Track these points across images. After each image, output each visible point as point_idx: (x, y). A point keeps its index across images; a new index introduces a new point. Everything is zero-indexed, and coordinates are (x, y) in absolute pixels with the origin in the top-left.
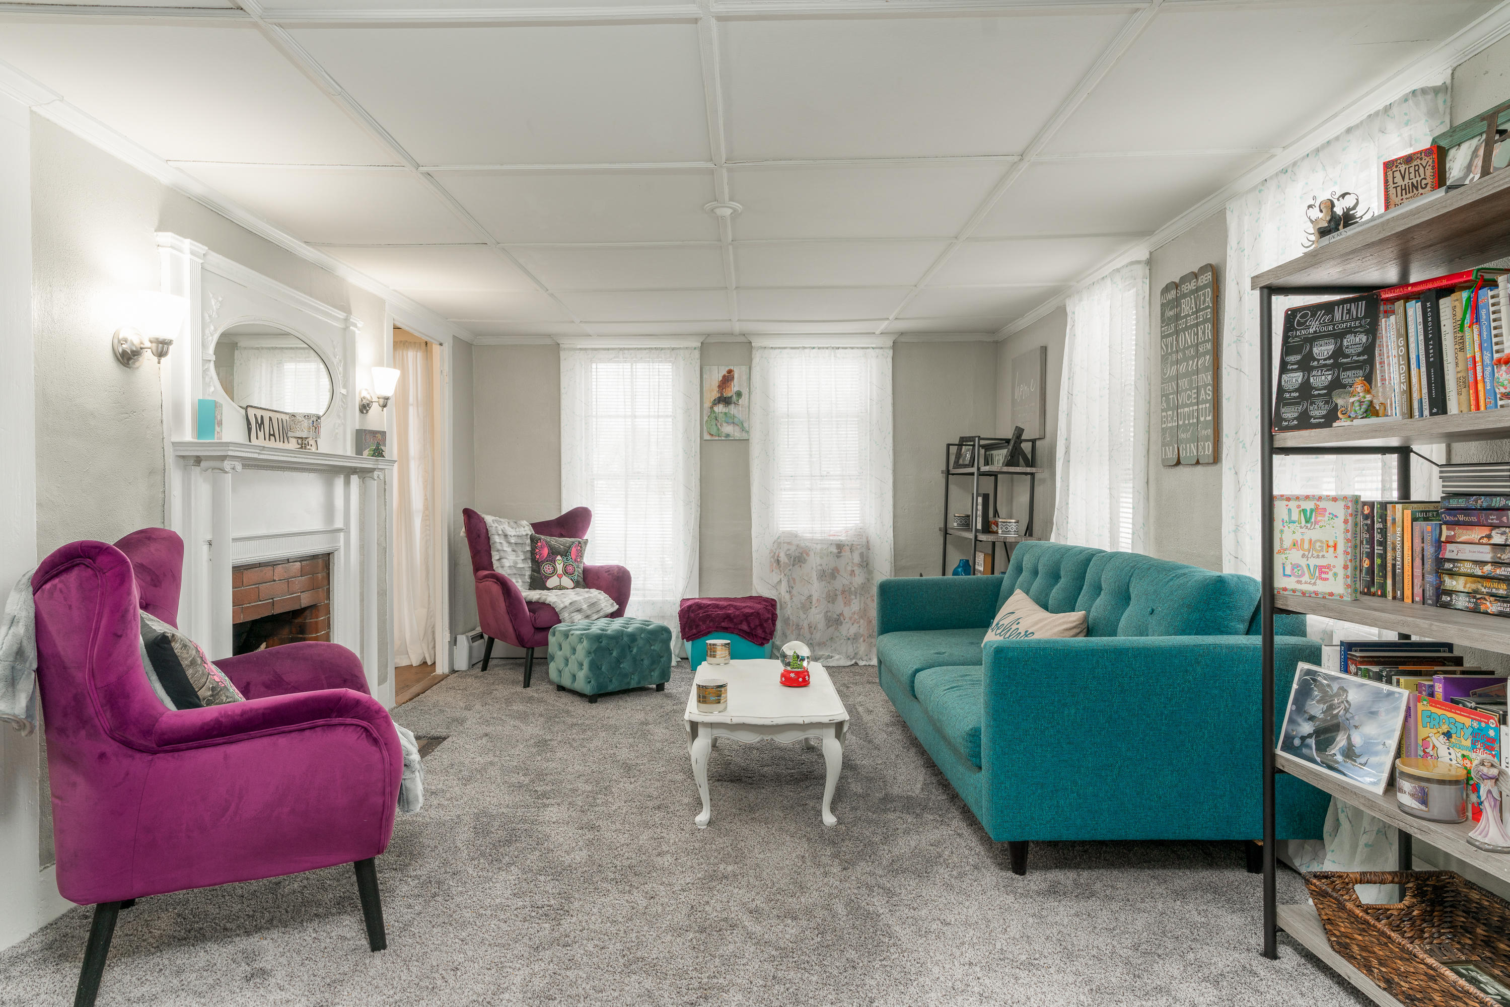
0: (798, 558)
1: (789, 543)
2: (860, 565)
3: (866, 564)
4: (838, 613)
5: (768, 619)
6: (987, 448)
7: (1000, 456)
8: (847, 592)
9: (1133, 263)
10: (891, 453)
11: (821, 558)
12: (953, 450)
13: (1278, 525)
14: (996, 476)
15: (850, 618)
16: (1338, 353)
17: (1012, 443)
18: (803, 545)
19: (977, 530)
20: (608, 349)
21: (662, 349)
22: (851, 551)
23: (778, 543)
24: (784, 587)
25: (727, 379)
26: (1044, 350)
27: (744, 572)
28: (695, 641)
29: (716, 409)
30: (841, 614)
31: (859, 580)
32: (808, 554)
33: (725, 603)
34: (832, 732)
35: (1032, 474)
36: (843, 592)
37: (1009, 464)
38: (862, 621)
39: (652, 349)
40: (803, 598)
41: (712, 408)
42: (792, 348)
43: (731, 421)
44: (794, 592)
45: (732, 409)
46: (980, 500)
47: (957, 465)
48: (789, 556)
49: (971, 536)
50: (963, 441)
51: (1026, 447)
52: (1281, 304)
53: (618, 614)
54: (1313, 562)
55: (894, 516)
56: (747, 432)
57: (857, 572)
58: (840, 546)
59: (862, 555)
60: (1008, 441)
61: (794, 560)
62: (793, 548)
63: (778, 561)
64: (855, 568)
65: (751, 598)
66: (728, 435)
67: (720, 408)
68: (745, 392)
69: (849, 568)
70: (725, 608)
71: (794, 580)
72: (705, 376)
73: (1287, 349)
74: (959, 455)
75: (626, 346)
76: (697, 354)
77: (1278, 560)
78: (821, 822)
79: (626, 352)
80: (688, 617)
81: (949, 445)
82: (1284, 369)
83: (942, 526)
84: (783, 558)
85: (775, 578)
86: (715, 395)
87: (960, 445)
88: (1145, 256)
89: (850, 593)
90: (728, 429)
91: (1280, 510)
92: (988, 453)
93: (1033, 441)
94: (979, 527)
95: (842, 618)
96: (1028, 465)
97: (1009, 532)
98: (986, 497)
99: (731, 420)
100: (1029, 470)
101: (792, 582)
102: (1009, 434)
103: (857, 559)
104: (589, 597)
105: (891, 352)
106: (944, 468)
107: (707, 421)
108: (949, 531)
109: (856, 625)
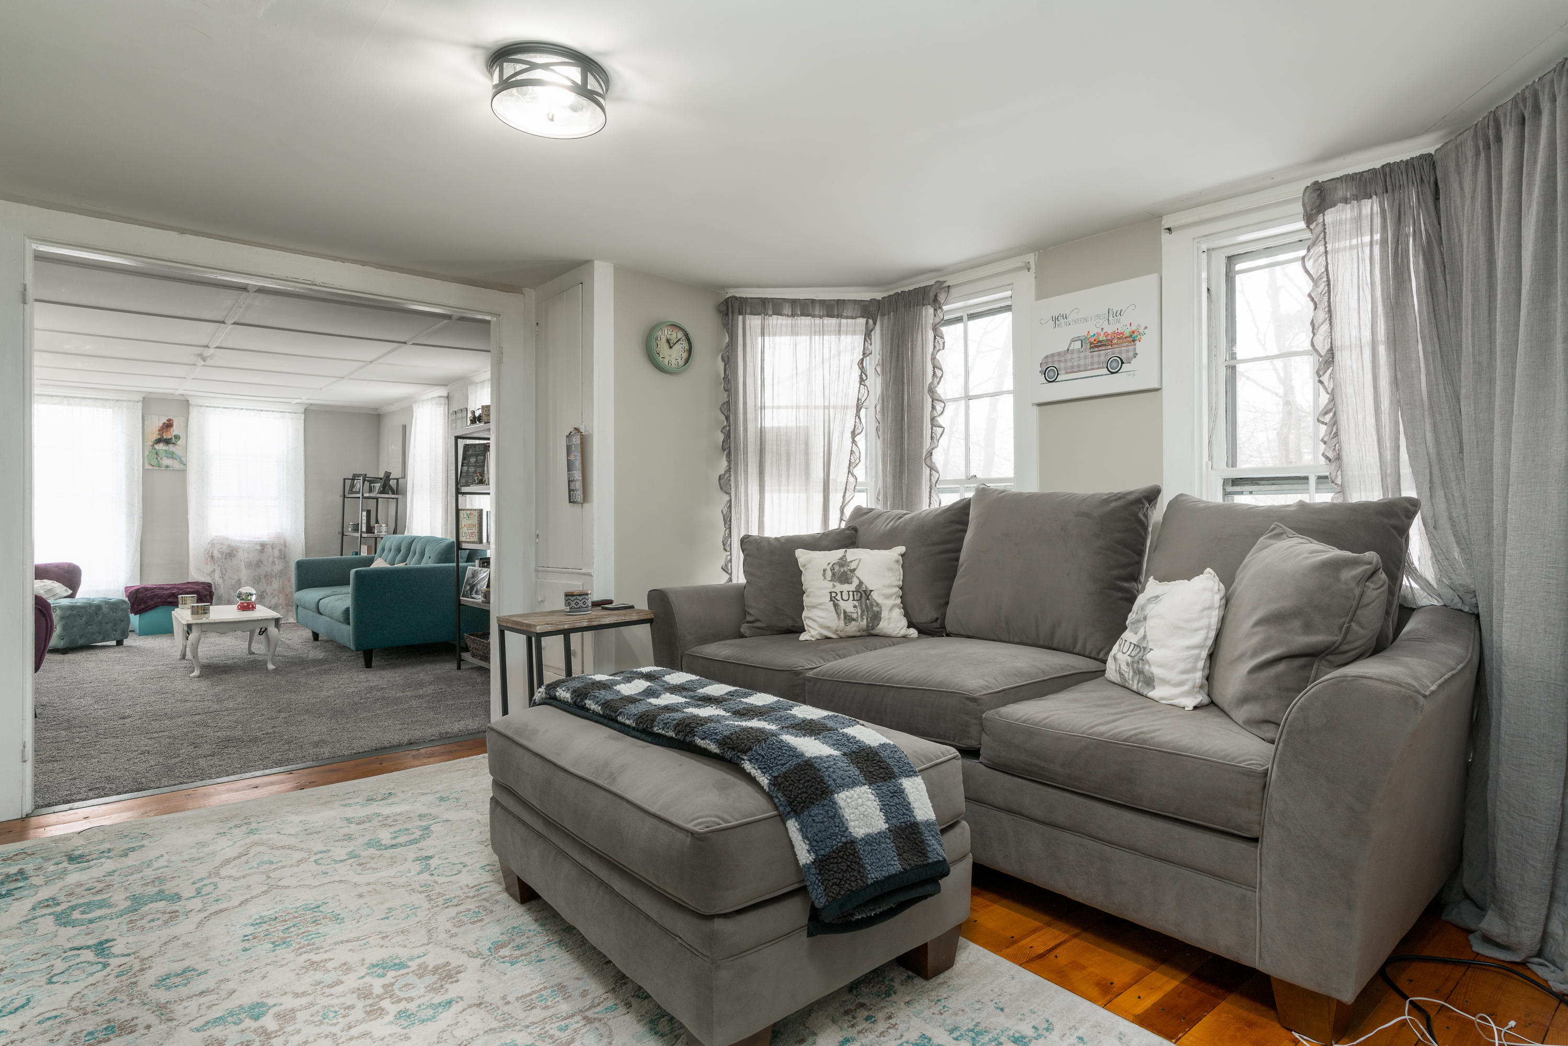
0: (230, 553)
1: (222, 544)
2: (280, 558)
3: (283, 556)
4: (262, 590)
5: (206, 595)
6: (371, 482)
7: (378, 486)
8: (268, 577)
9: (440, 397)
10: (303, 482)
11: (248, 553)
12: (348, 483)
13: (461, 519)
14: (377, 499)
15: (272, 594)
16: (476, 462)
17: (383, 480)
18: (233, 544)
19: (362, 532)
20: (52, 396)
21: (107, 400)
22: (273, 548)
23: (212, 544)
24: (217, 576)
25: (168, 425)
26: (404, 427)
27: (184, 565)
28: (142, 615)
29: (156, 447)
30: (265, 591)
31: (278, 567)
32: (237, 551)
33: (169, 587)
34: (273, 623)
35: (397, 499)
36: (266, 576)
37: (381, 492)
38: (281, 595)
39: (97, 399)
40: (234, 582)
41: (153, 446)
42: (224, 408)
43: (170, 456)
44: (226, 578)
45: (171, 448)
46: (364, 513)
47: (351, 491)
48: (222, 553)
49: (358, 535)
50: (355, 477)
51: (393, 483)
52: (461, 443)
53: (72, 596)
54: (470, 531)
55: (306, 525)
56: (185, 465)
57: (277, 562)
58: (263, 546)
59: (280, 551)
60: (381, 479)
61: (226, 555)
62: (225, 547)
63: (212, 557)
64: (275, 560)
65: (189, 583)
66: (167, 467)
67: (161, 447)
68: (182, 436)
69: (271, 560)
70: (170, 589)
71: (226, 569)
72: (146, 422)
73: (464, 459)
74: (353, 486)
75: (70, 395)
76: (140, 405)
77: (461, 531)
78: (267, 669)
79: (70, 399)
80: (136, 598)
81: (345, 479)
82: (462, 466)
83: (340, 530)
84: (216, 554)
85: (209, 568)
86: (156, 436)
87: (353, 479)
88: (446, 395)
89: (272, 577)
90: (166, 461)
91: (462, 514)
92: (372, 485)
93: (397, 479)
94: (364, 529)
95: (265, 594)
96: (393, 493)
97: (381, 532)
98: (369, 512)
99: (172, 456)
100: (393, 496)
101: (224, 571)
102: (382, 475)
103: (277, 553)
104: (45, 585)
105: (303, 416)
106: (342, 494)
107: (148, 455)
108: (345, 533)
109: (276, 598)
